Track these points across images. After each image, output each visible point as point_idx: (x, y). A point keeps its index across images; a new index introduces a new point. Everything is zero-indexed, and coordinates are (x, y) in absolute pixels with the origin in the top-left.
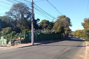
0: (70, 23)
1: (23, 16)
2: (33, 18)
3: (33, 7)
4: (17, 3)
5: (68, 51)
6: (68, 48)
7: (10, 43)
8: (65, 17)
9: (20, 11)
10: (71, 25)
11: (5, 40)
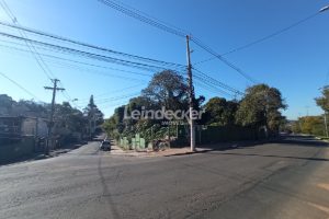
0: (280, 100)
1: (171, 93)
2: (193, 96)
3: (190, 74)
4: (161, 71)
5: (283, 170)
6: (282, 163)
7: (150, 146)
8: (264, 87)
9: (166, 86)
10: (284, 107)
11: (143, 141)
